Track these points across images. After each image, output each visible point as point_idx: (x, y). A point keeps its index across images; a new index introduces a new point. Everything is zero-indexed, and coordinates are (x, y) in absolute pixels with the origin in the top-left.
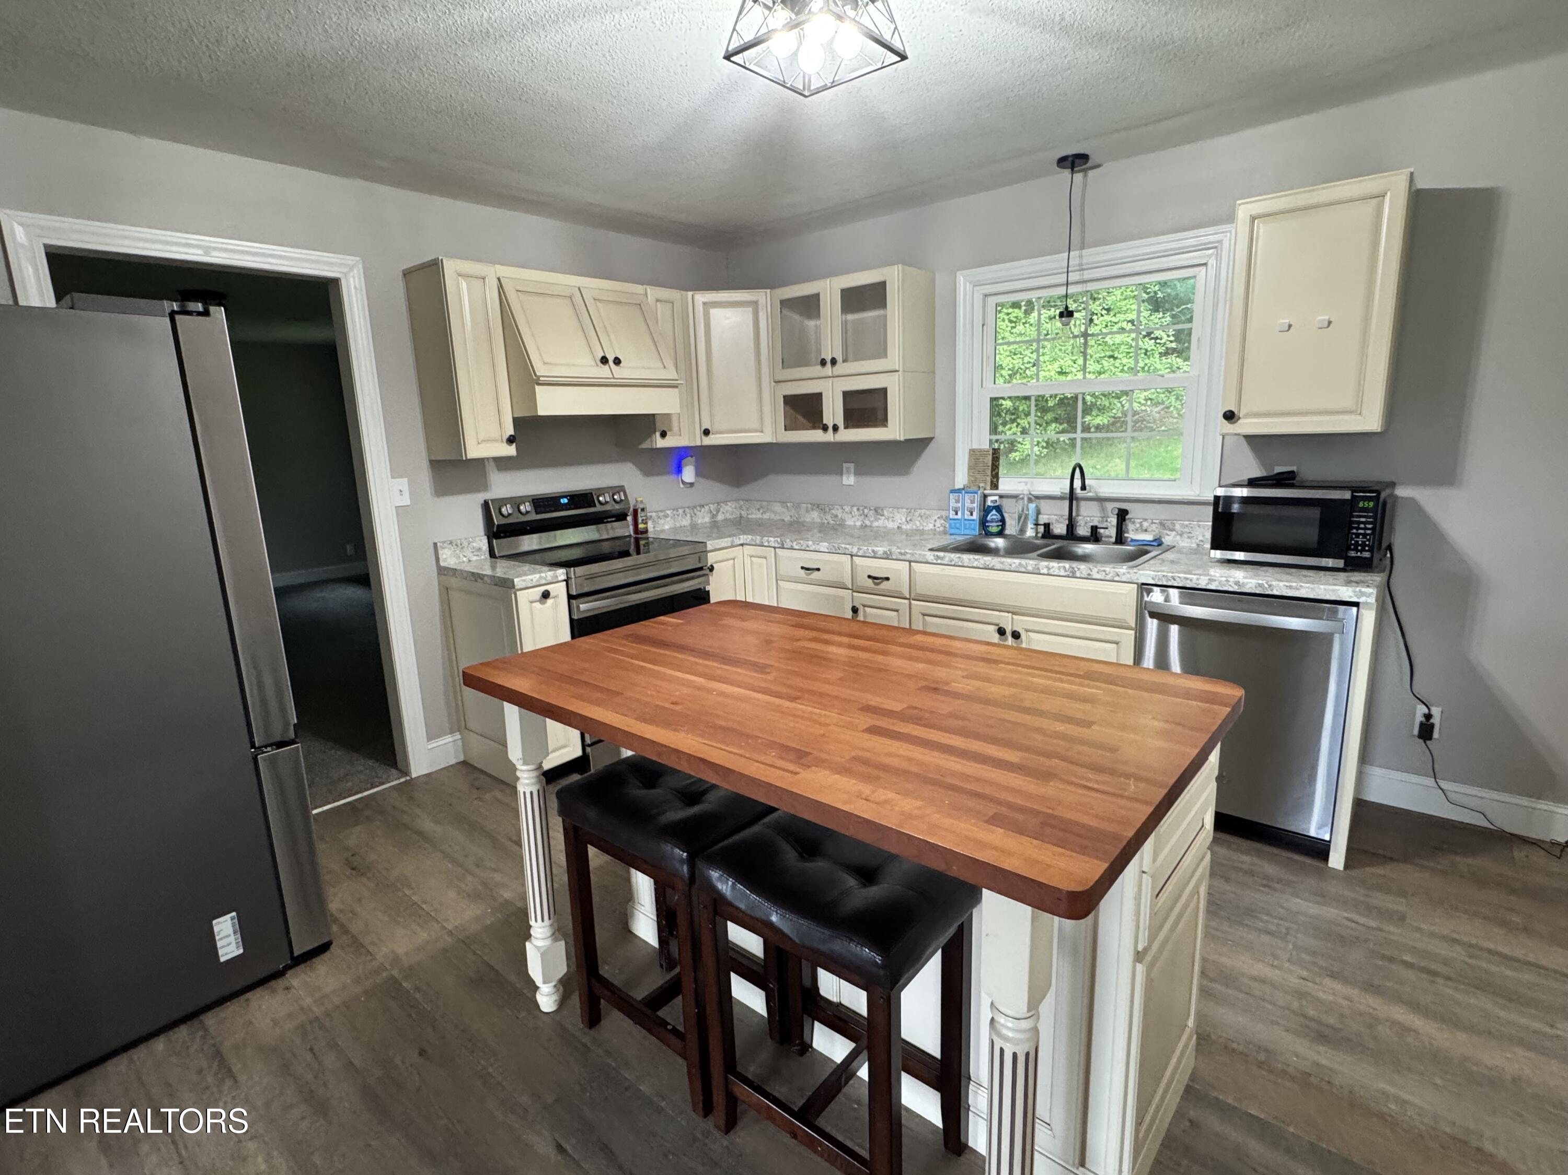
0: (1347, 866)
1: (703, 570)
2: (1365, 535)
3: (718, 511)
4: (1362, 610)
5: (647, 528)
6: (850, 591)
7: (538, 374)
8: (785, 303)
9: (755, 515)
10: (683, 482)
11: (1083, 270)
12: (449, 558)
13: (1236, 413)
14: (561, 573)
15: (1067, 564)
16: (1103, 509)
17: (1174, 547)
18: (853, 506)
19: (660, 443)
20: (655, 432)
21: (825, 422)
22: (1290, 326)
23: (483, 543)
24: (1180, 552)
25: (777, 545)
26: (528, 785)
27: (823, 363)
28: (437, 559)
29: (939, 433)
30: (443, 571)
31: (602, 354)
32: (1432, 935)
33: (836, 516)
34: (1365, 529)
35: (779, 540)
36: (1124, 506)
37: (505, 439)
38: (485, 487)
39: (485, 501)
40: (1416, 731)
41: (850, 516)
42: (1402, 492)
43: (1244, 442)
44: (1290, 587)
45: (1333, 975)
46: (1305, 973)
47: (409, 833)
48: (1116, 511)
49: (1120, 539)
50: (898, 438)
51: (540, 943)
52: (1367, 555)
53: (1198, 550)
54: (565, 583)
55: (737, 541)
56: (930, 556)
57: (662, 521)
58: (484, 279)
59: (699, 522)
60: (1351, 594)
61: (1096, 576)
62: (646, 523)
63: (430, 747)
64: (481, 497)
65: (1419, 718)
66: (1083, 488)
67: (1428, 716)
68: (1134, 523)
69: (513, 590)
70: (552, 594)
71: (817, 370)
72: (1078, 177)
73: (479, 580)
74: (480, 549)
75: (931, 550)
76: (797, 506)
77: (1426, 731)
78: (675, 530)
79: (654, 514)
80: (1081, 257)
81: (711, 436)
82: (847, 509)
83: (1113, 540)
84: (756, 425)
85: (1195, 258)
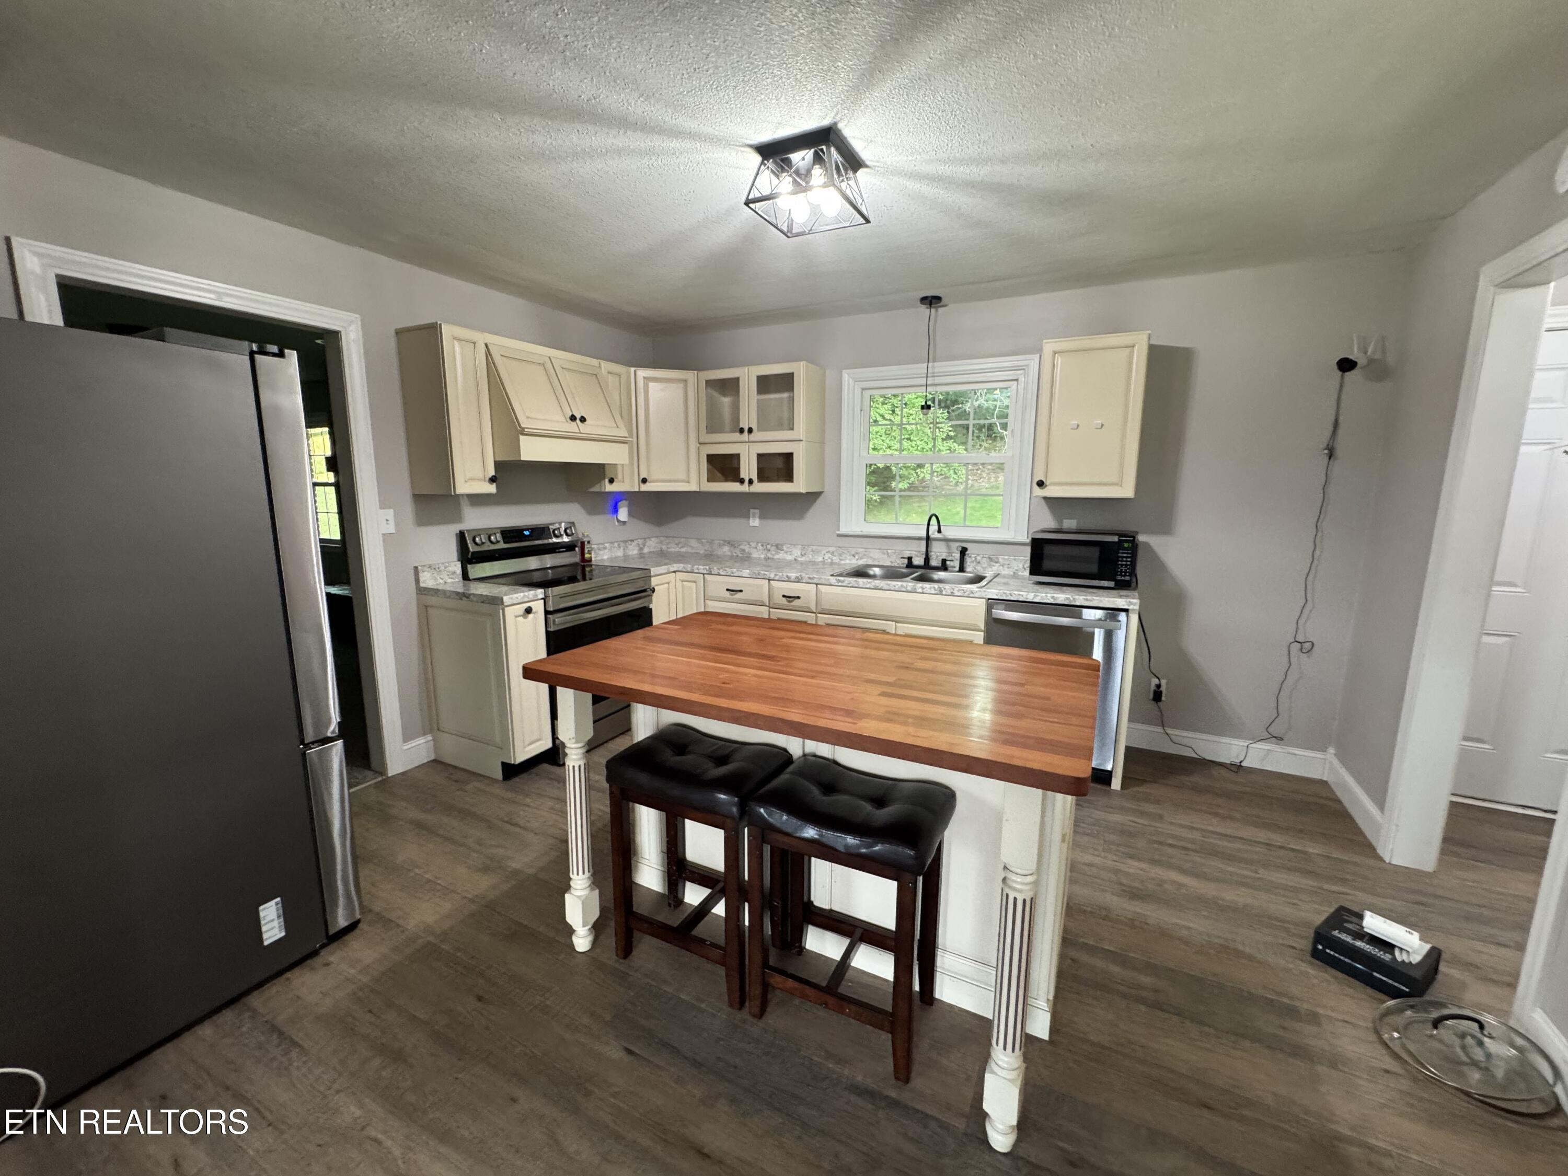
0: (1123, 787)
1: (646, 592)
2: (1126, 565)
3: (644, 545)
4: (1130, 615)
5: (591, 558)
6: (767, 608)
7: (523, 426)
8: (709, 383)
9: (674, 549)
10: (618, 520)
11: (934, 376)
12: (428, 580)
13: (1044, 480)
14: (540, 592)
15: (936, 586)
16: (949, 547)
17: (999, 574)
18: (758, 543)
19: (609, 488)
20: (604, 479)
21: (742, 476)
22: (1078, 426)
23: (457, 568)
24: (1004, 577)
25: (705, 572)
26: (575, 760)
27: (742, 431)
28: (417, 581)
29: (828, 489)
30: (422, 592)
31: (571, 414)
32: (1181, 826)
33: (744, 550)
34: (1127, 561)
35: (707, 567)
36: (964, 545)
37: (487, 479)
38: (458, 519)
39: (460, 531)
40: (1151, 696)
41: (755, 550)
42: (1141, 538)
43: (1043, 501)
44: (1087, 600)
45: (1131, 857)
46: (1115, 858)
47: (401, 823)
48: (960, 549)
49: (962, 569)
50: (802, 491)
51: (579, 893)
52: (1127, 578)
53: (1015, 576)
54: (543, 601)
55: (672, 569)
56: (833, 580)
57: (602, 552)
58: (474, 343)
59: (630, 553)
60: (1124, 603)
61: (957, 593)
62: (590, 554)
63: (405, 748)
64: (456, 528)
65: (1153, 688)
66: (939, 531)
67: (1159, 686)
68: (970, 557)
69: (501, 607)
70: (534, 610)
71: (736, 436)
72: (933, 310)
73: (464, 598)
74: (454, 573)
75: (832, 575)
76: (711, 542)
77: (1158, 696)
78: (611, 559)
79: (595, 546)
80: (933, 367)
81: (647, 484)
82: (753, 545)
83: (957, 569)
84: (682, 476)
85: (1009, 375)
